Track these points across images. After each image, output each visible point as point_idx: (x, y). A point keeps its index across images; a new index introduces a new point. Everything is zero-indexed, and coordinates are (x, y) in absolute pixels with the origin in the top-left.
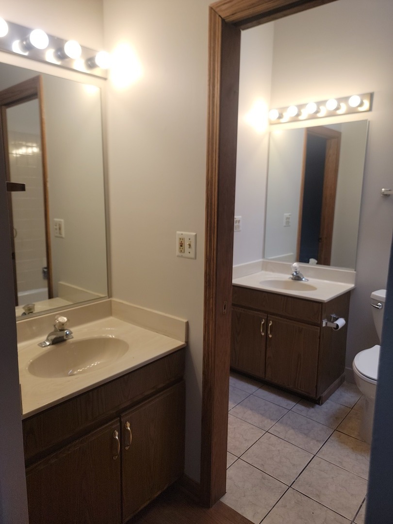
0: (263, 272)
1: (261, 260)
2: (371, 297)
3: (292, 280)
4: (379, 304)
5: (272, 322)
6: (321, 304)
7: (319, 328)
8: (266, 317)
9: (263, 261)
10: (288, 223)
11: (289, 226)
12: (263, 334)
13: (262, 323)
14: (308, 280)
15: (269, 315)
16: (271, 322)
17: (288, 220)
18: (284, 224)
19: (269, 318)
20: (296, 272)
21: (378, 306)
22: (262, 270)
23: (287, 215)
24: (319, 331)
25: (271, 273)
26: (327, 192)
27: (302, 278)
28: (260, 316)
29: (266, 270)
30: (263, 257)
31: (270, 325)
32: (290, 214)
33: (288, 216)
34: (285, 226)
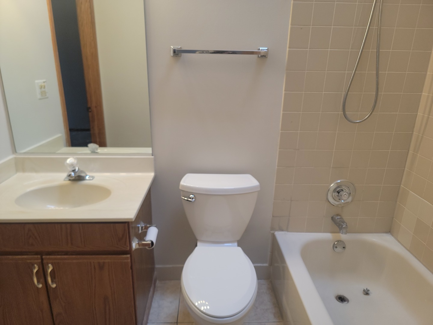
0: (20, 175)
1: (12, 157)
2: (180, 188)
3: (69, 182)
4: (191, 196)
5: (52, 264)
6: (127, 224)
7: (129, 256)
8: (40, 261)
9: (15, 158)
10: (43, 93)
11: (47, 98)
12: (40, 286)
13: (35, 271)
14: (93, 177)
15: (44, 257)
16: (50, 265)
17: (43, 89)
18: (39, 96)
19: (45, 261)
20: (74, 171)
21: (190, 198)
22: (17, 171)
23: (39, 82)
24: (129, 260)
25: (34, 175)
26: (86, 51)
27: (83, 175)
28: (29, 261)
29: (24, 170)
30: (14, 151)
31: (50, 270)
32: (44, 80)
33: (43, 84)
34: (40, 99)
